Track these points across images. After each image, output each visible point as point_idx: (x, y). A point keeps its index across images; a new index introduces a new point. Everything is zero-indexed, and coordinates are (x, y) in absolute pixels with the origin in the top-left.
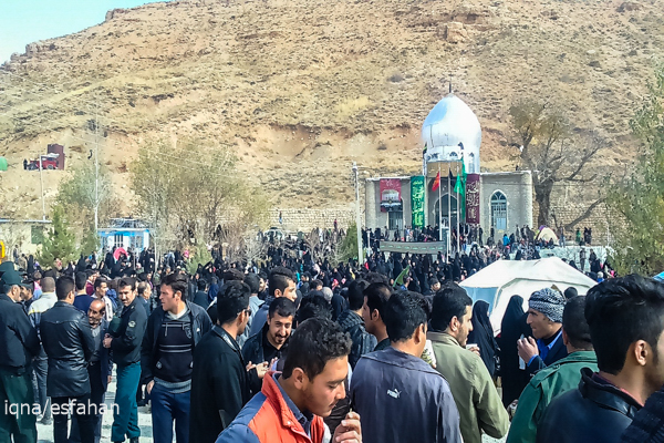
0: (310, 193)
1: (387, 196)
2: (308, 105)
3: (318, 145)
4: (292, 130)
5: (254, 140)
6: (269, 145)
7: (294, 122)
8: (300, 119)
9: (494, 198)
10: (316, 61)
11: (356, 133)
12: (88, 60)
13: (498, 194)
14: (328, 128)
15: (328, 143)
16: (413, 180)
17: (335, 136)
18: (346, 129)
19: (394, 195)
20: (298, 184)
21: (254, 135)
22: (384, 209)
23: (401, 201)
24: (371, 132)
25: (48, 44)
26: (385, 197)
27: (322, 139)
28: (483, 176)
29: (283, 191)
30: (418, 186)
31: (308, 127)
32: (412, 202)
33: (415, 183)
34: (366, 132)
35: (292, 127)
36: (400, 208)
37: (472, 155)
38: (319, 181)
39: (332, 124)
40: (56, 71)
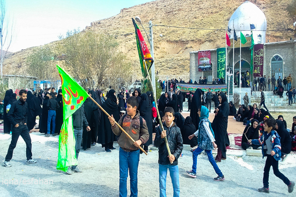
0: (175, 68)
1: (203, 61)
2: (186, 33)
3: (187, 48)
4: (176, 43)
5: (159, 48)
6: (165, 50)
7: (178, 39)
8: (180, 38)
9: (273, 60)
10: (196, 18)
11: (205, 41)
12: (111, 27)
13: (277, 57)
14: (192, 41)
15: (191, 47)
16: (219, 51)
17: (195, 44)
18: (200, 40)
19: (206, 60)
20: (170, 64)
21: (159, 46)
22: (200, 70)
23: (211, 65)
24: (212, 41)
25: (98, 22)
26: (202, 62)
27: (188, 45)
28: (266, 45)
29: (163, 68)
30: (222, 55)
31: (183, 41)
32: (218, 64)
33: (220, 53)
34: (210, 41)
35: (177, 42)
36: (210, 69)
37: (260, 36)
38: (181, 63)
39: (195, 39)
40: (99, 31)
